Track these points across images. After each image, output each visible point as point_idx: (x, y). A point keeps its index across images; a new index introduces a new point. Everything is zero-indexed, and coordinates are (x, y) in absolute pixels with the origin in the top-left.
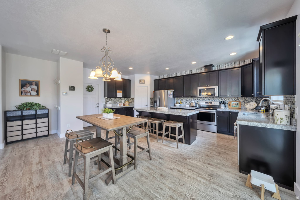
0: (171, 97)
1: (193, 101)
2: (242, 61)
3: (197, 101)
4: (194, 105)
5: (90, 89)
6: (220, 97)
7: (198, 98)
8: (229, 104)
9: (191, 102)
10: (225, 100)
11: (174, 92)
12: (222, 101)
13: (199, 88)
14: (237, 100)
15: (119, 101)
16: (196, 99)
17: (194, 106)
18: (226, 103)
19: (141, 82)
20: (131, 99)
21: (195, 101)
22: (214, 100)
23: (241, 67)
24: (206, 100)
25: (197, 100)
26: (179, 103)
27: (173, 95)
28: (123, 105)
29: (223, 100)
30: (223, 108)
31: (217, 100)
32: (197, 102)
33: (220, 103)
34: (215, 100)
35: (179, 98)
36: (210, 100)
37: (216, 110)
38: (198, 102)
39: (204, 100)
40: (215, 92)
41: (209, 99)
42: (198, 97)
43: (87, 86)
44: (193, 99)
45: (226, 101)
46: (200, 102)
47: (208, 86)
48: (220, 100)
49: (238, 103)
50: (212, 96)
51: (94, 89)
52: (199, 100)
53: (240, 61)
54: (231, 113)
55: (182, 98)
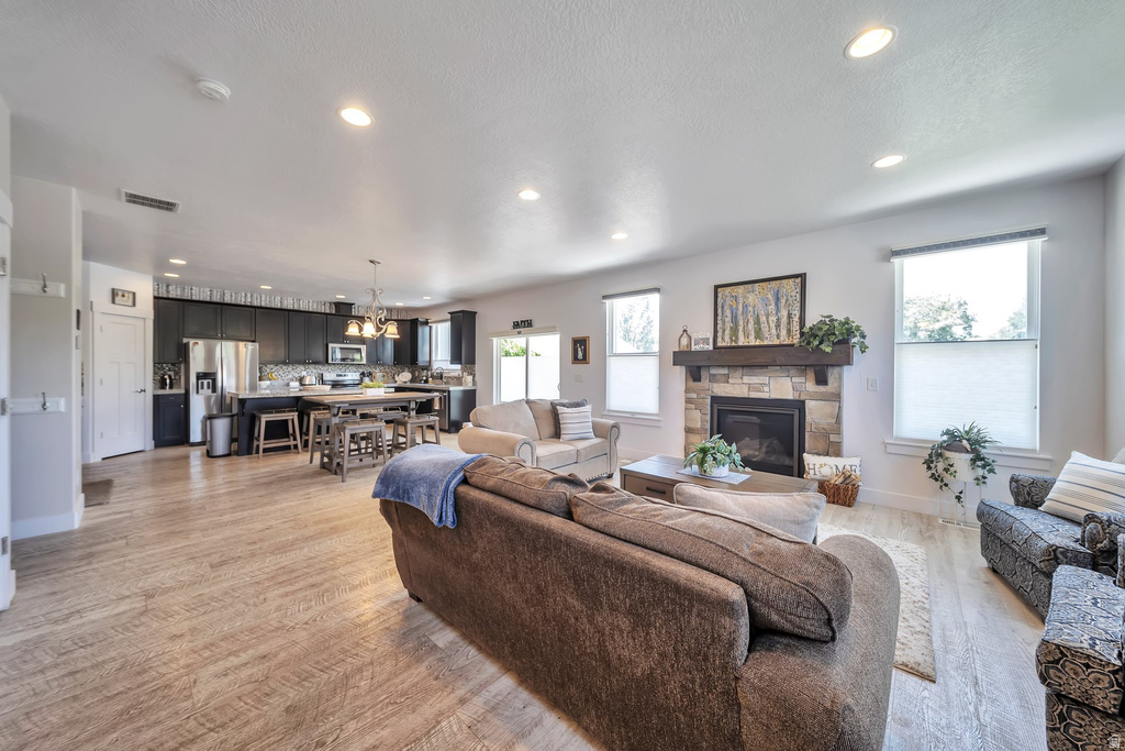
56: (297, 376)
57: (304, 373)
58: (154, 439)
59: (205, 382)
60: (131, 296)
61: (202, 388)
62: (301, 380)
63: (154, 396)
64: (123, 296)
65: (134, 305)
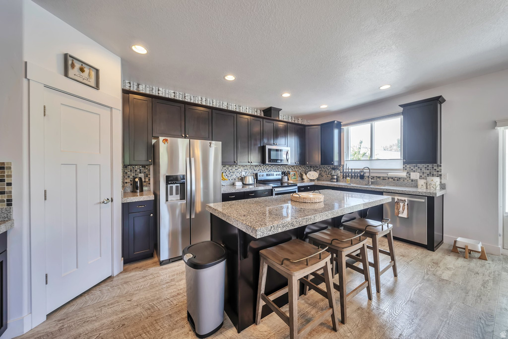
56: (239, 175)
57: (243, 173)
58: (123, 256)
59: (174, 186)
60: (93, 73)
61: (171, 194)
62: (242, 179)
63: (123, 204)
64: (82, 70)
65: (97, 87)
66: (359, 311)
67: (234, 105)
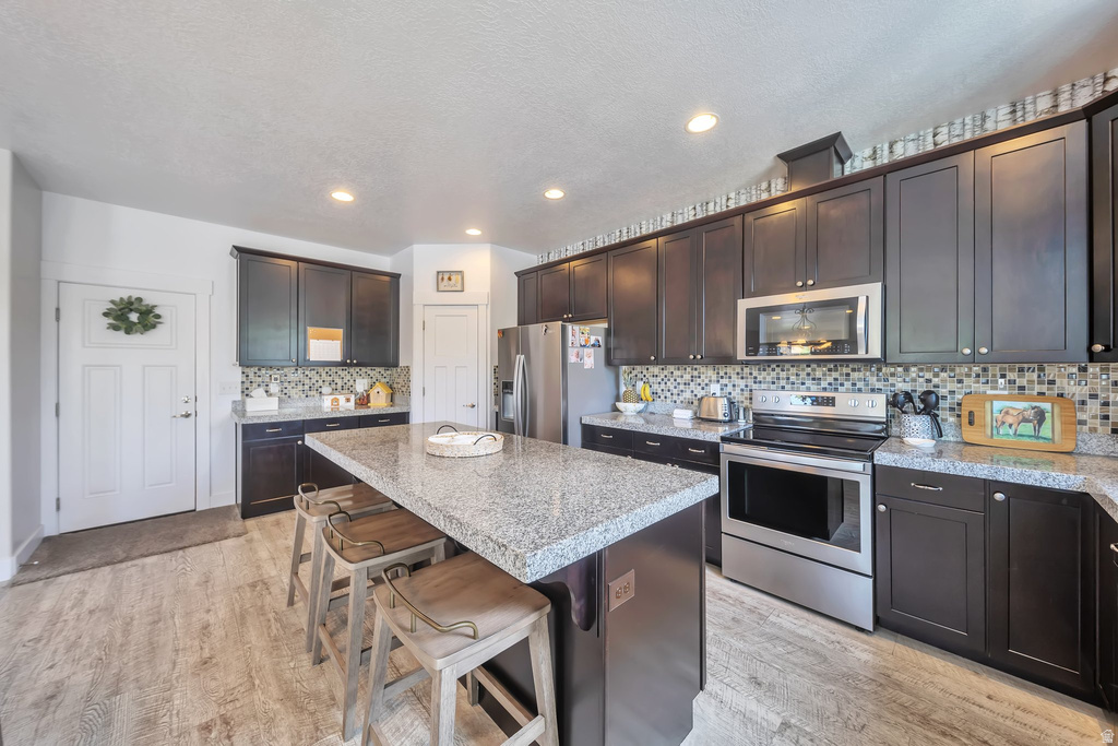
0: (591, 360)
1: (717, 389)
2: (1083, 81)
3: (738, 390)
4: (721, 410)
5: (134, 317)
6: (892, 364)
7: (747, 370)
8: (965, 413)
9: (702, 393)
10: (935, 380)
11: (608, 332)
12: (907, 387)
13: (744, 305)
14: (1037, 388)
15: (337, 380)
16: (734, 377)
17: (721, 417)
18: (942, 404)
19: (444, 285)
20: (399, 370)
21: (730, 389)
22: (848, 385)
23: (1089, 112)
24: (793, 378)
25: (742, 383)
26: (641, 400)
27: (602, 349)
28: (352, 403)
29: (921, 387)
30: (916, 446)
31: (873, 380)
32: (736, 395)
33: (893, 402)
34: (860, 385)
35: (639, 368)
36: (824, 384)
37: (871, 458)
38: (747, 394)
39: (783, 383)
40: (860, 325)
41: (818, 374)
42: (747, 363)
43: (113, 302)
44: (714, 377)
45: (942, 391)
46: (758, 395)
47: (805, 287)
48: (891, 380)
49: (1046, 406)
50: (839, 354)
51: (158, 316)
52: (750, 382)
53: (1066, 87)
54: (999, 496)
55: (655, 370)
66: (326, 696)
67: (690, 208)
